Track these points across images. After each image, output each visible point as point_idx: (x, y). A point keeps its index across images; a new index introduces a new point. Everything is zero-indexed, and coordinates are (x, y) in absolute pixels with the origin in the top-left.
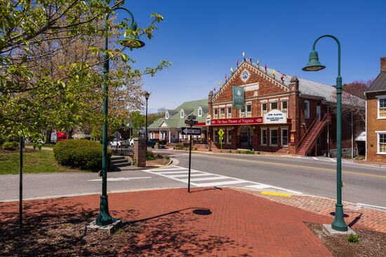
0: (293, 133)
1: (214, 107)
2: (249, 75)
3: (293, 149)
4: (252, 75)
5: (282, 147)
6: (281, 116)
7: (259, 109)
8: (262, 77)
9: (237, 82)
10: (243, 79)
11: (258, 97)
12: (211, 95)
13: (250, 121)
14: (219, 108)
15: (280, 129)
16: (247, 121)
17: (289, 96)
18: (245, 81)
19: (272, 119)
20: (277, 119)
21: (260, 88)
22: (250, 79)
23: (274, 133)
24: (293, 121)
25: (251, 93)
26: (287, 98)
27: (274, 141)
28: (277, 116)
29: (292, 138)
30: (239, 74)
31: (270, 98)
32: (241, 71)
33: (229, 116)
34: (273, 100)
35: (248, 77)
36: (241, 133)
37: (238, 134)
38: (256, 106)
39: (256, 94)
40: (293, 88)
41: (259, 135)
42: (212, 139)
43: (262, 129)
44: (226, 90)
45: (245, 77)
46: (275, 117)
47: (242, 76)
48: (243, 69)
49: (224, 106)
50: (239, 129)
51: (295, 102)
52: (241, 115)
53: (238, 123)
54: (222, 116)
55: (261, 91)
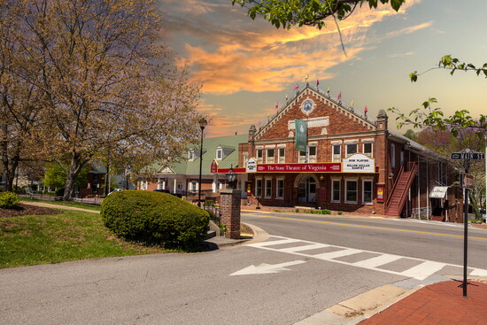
0: (381, 186)
1: (257, 147)
2: (314, 105)
3: (381, 207)
4: (318, 106)
5: (363, 205)
6: (366, 163)
7: (329, 152)
8: (334, 110)
9: (295, 113)
10: (304, 111)
11: (327, 136)
12: (253, 131)
13: (320, 168)
14: (264, 149)
15: (360, 181)
16: (316, 168)
17: (376, 137)
18: (308, 113)
19: (355, 167)
20: (362, 167)
21: (331, 125)
22: (315, 111)
23: (352, 186)
24: (382, 170)
25: (317, 130)
26: (373, 139)
27: (351, 196)
28: (361, 163)
29: (380, 193)
30: (298, 104)
31: (346, 139)
32: (301, 100)
33: (282, 160)
34: (351, 141)
35: (313, 108)
36: (300, 185)
37: (296, 186)
38: (325, 148)
39: (324, 132)
40: (381, 126)
41: (328, 188)
42: (253, 192)
43: (334, 180)
44: (278, 125)
45: (308, 108)
46: (358, 163)
47: (302, 107)
48: (305, 97)
49: (273, 146)
50: (297, 179)
51: (383, 145)
52: (301, 160)
53: (301, 170)
54: (270, 161)
55: (332, 128)
